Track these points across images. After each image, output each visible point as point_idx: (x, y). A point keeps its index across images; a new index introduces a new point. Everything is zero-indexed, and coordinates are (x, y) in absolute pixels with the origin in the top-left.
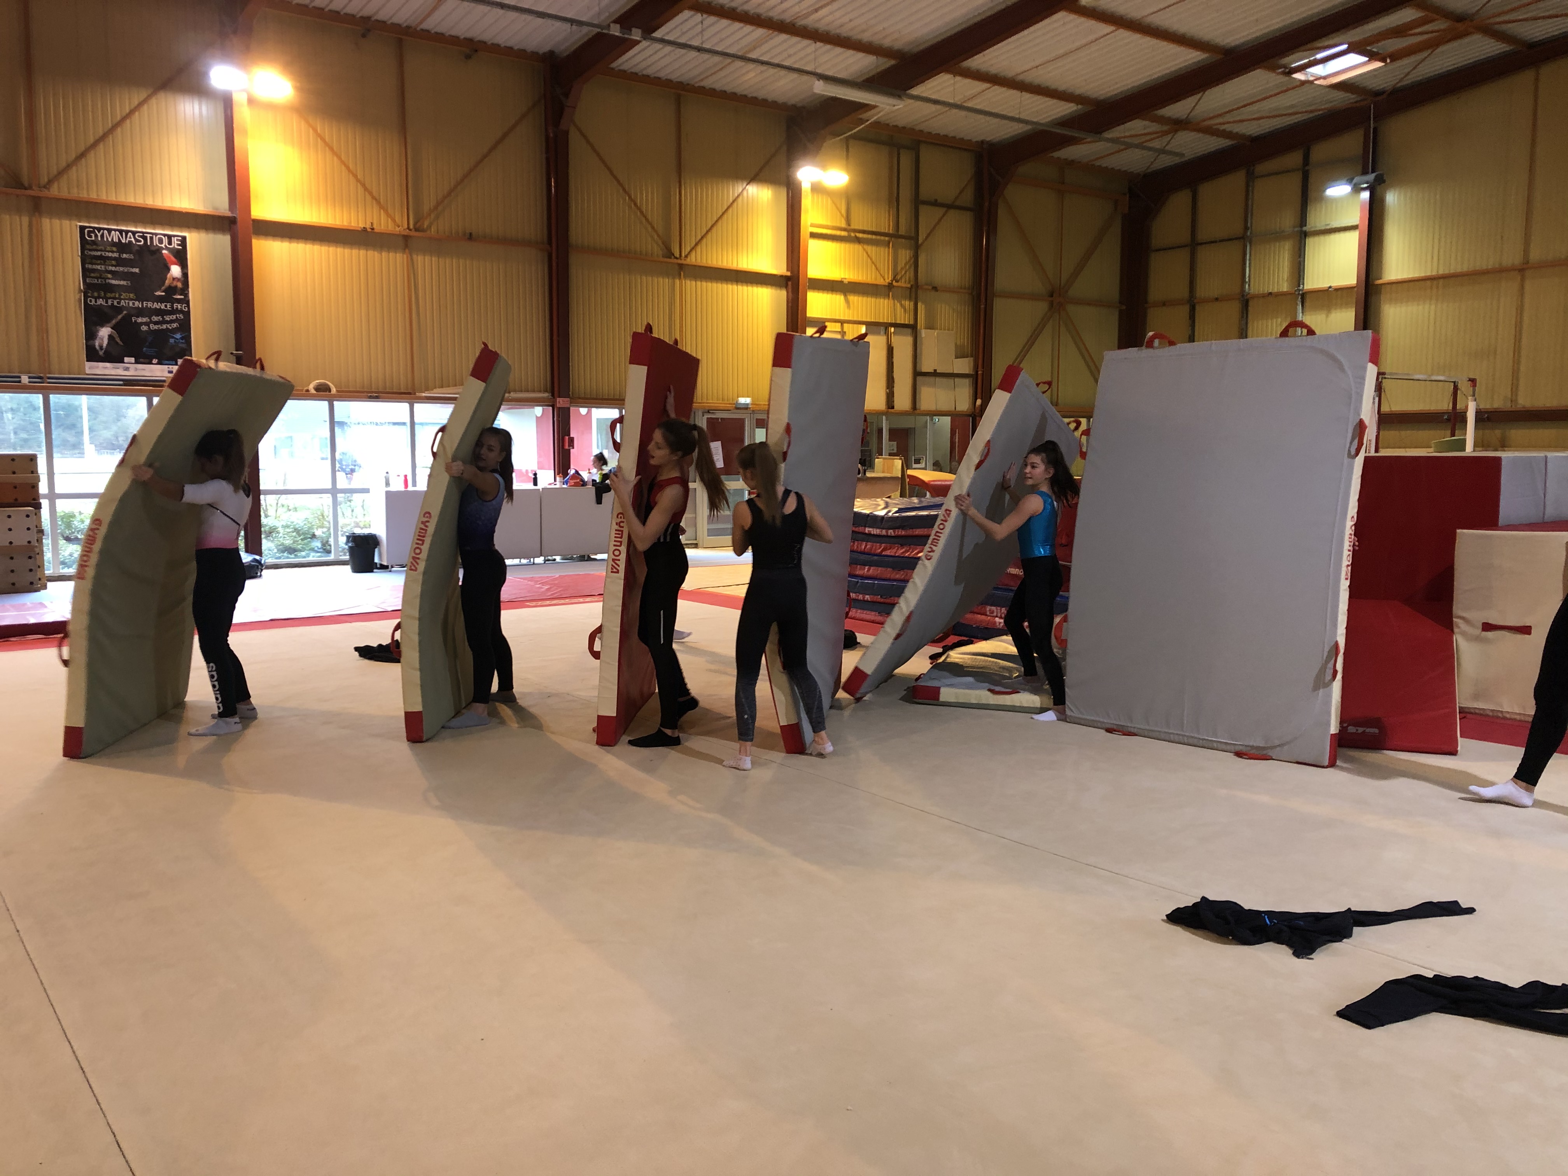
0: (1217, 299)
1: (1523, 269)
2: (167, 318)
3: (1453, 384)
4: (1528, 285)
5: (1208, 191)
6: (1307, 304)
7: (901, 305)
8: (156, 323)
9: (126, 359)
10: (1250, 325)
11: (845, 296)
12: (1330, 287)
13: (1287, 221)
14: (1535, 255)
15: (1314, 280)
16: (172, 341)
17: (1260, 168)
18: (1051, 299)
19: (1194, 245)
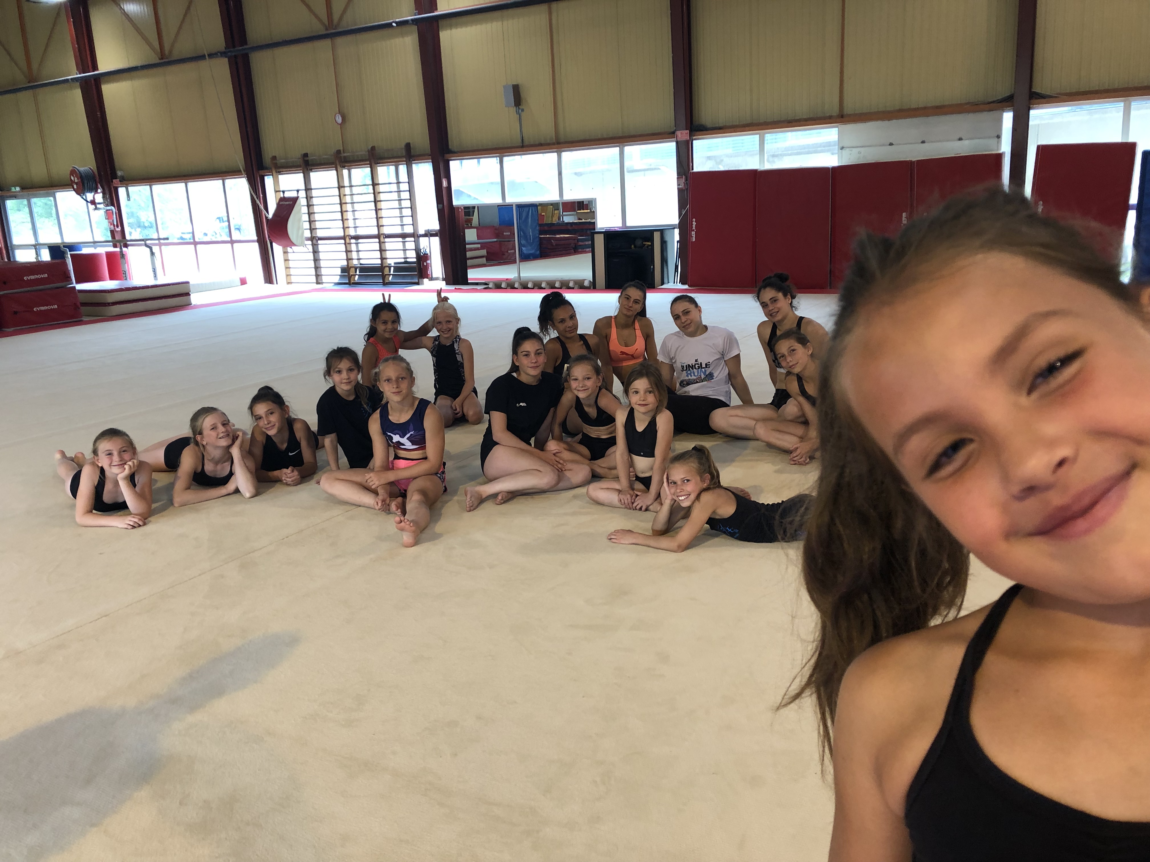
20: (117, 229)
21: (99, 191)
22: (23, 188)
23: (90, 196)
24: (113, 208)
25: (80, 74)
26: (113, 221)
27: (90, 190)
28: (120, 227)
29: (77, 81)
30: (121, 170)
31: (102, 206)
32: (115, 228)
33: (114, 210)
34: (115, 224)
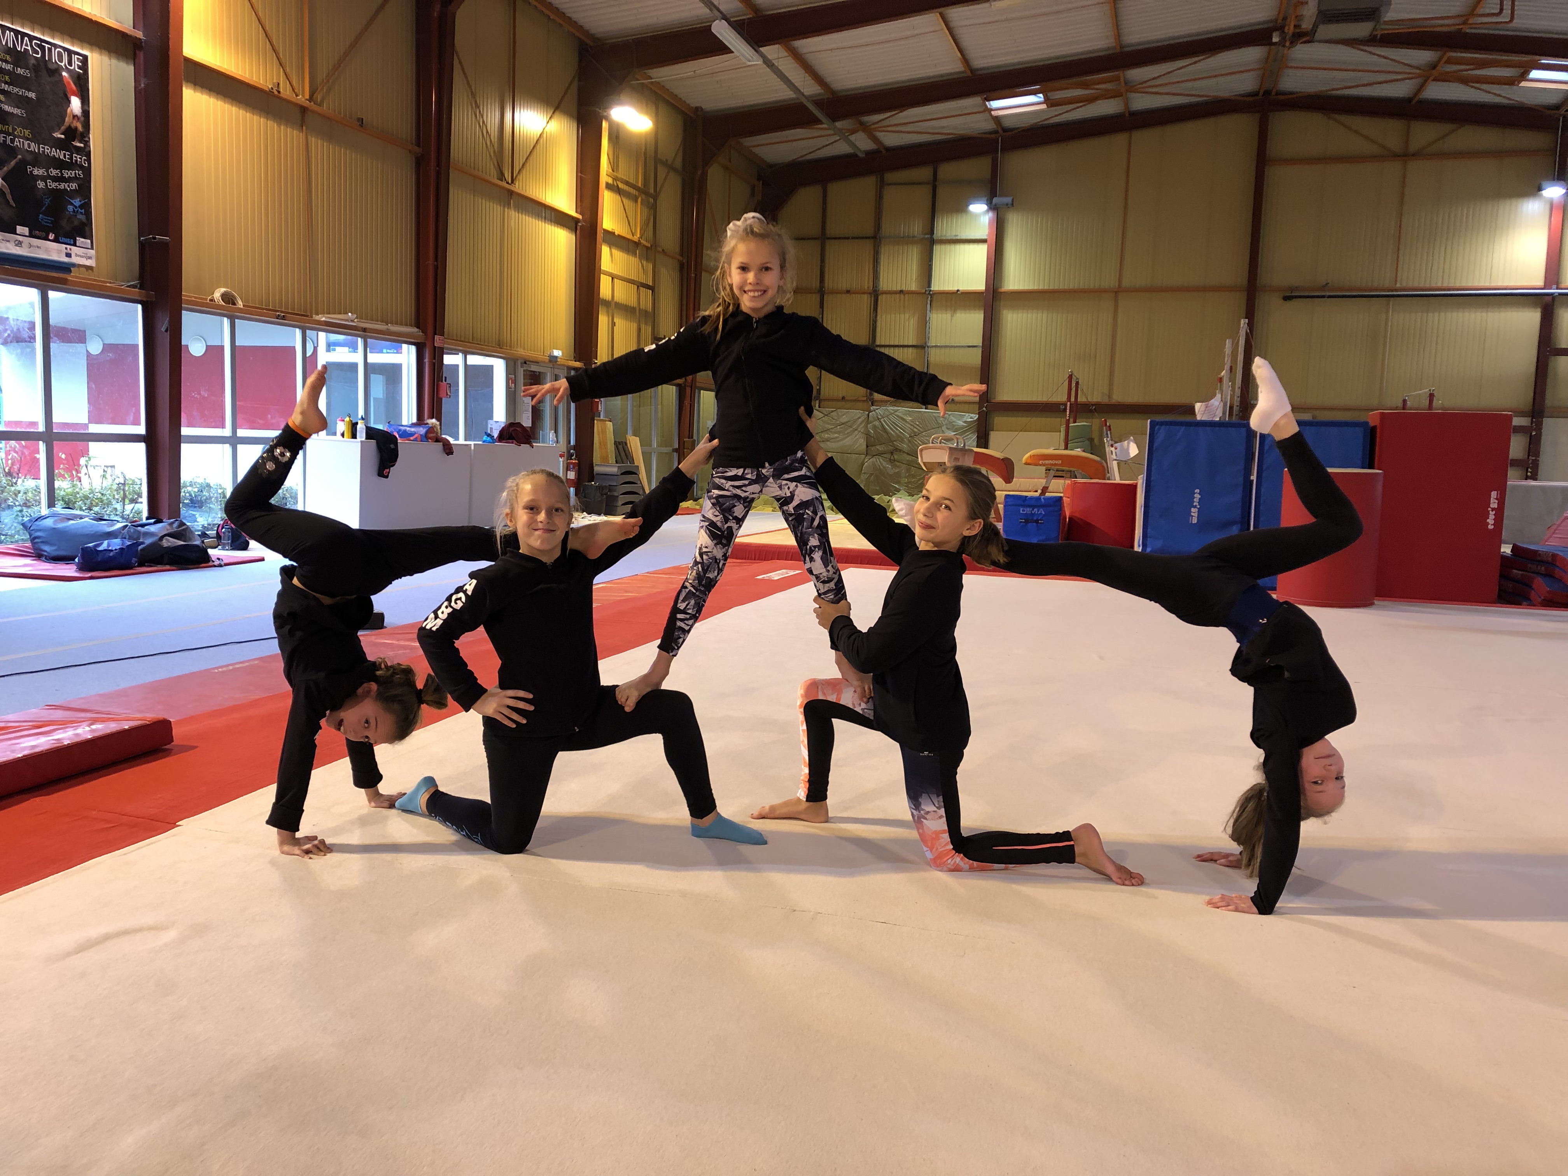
0: (848, 292)
1: (1117, 292)
2: (67, 174)
4: (1121, 305)
5: (836, 189)
6: (934, 304)
8: (55, 179)
9: (19, 229)
10: (878, 317)
11: (614, 249)
12: (958, 290)
13: (917, 228)
14: (1126, 283)
15: (942, 283)
16: (70, 208)
17: (890, 177)
19: (823, 238)
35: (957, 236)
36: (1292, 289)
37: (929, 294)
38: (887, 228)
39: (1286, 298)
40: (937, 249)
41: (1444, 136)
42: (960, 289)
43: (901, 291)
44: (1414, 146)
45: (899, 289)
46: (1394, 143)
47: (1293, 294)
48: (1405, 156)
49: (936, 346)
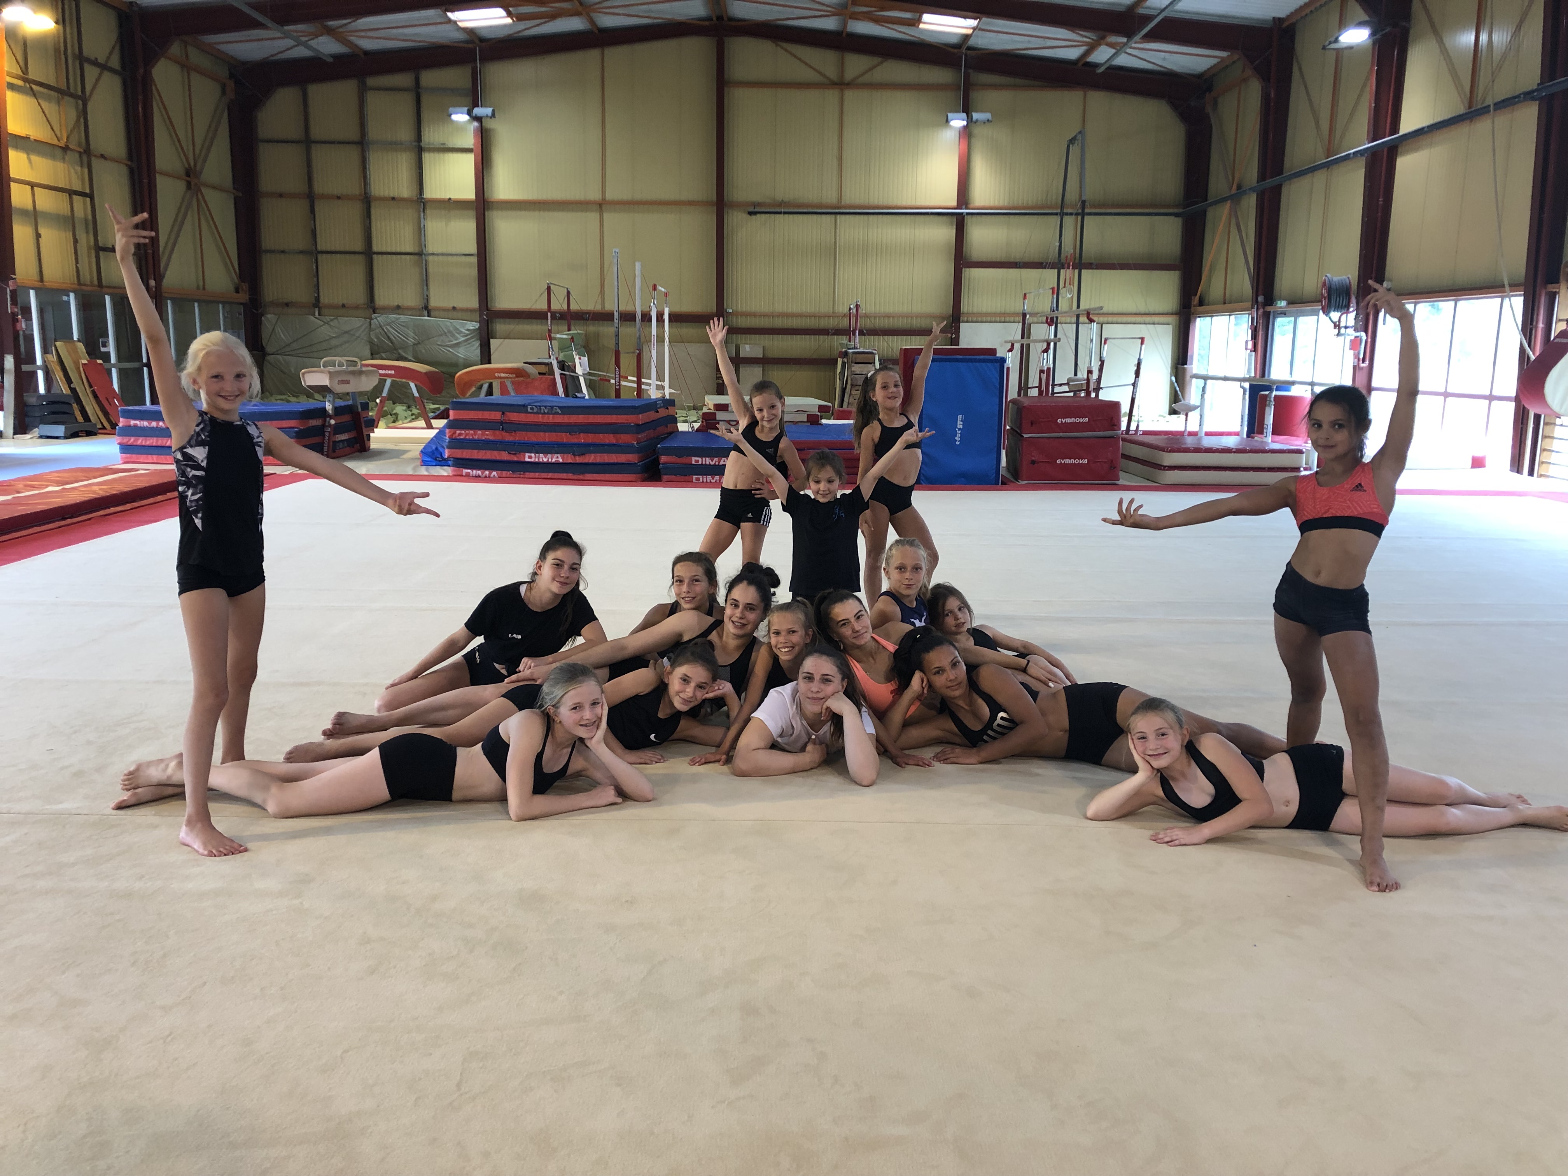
0: (339, 198)
1: (601, 206)
3: (566, 290)
4: (606, 215)
5: (317, 91)
6: (428, 212)
7: (75, 170)
10: (373, 224)
11: (28, 154)
12: (450, 199)
13: (405, 134)
14: (609, 196)
15: (432, 191)
17: (371, 81)
18: (188, 179)
19: (307, 142)
20: (1362, 365)
21: (1351, 309)
22: (1291, 303)
23: (1335, 315)
24: (1363, 334)
25: (1369, 143)
26: (1359, 353)
27: (1338, 308)
28: (1367, 362)
29: (1362, 155)
30: (1390, 280)
31: (1350, 331)
32: (1358, 364)
33: (1364, 338)
34: (1361, 356)
35: (444, 144)
36: (755, 205)
37: (421, 202)
38: (374, 132)
39: (750, 213)
40: (427, 157)
41: (871, 69)
42: (452, 197)
43: (393, 199)
44: (849, 75)
45: (392, 195)
46: (831, 72)
47: (756, 210)
48: (841, 84)
49: (433, 254)
